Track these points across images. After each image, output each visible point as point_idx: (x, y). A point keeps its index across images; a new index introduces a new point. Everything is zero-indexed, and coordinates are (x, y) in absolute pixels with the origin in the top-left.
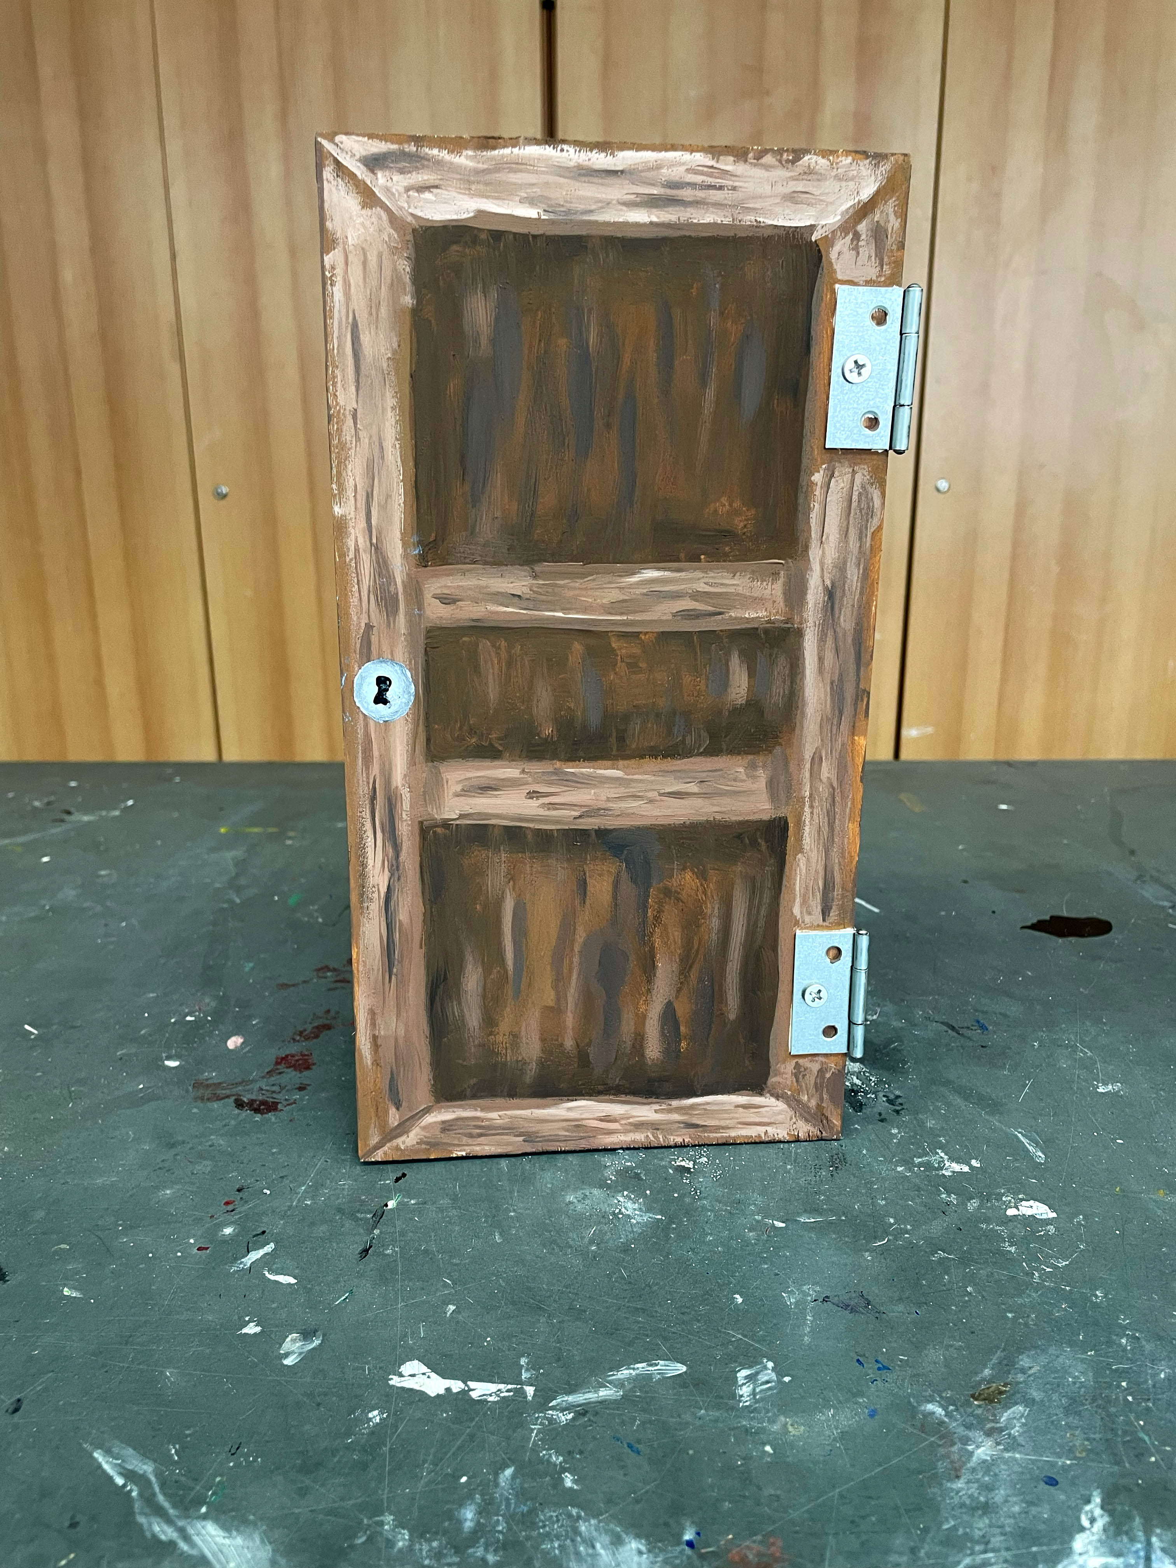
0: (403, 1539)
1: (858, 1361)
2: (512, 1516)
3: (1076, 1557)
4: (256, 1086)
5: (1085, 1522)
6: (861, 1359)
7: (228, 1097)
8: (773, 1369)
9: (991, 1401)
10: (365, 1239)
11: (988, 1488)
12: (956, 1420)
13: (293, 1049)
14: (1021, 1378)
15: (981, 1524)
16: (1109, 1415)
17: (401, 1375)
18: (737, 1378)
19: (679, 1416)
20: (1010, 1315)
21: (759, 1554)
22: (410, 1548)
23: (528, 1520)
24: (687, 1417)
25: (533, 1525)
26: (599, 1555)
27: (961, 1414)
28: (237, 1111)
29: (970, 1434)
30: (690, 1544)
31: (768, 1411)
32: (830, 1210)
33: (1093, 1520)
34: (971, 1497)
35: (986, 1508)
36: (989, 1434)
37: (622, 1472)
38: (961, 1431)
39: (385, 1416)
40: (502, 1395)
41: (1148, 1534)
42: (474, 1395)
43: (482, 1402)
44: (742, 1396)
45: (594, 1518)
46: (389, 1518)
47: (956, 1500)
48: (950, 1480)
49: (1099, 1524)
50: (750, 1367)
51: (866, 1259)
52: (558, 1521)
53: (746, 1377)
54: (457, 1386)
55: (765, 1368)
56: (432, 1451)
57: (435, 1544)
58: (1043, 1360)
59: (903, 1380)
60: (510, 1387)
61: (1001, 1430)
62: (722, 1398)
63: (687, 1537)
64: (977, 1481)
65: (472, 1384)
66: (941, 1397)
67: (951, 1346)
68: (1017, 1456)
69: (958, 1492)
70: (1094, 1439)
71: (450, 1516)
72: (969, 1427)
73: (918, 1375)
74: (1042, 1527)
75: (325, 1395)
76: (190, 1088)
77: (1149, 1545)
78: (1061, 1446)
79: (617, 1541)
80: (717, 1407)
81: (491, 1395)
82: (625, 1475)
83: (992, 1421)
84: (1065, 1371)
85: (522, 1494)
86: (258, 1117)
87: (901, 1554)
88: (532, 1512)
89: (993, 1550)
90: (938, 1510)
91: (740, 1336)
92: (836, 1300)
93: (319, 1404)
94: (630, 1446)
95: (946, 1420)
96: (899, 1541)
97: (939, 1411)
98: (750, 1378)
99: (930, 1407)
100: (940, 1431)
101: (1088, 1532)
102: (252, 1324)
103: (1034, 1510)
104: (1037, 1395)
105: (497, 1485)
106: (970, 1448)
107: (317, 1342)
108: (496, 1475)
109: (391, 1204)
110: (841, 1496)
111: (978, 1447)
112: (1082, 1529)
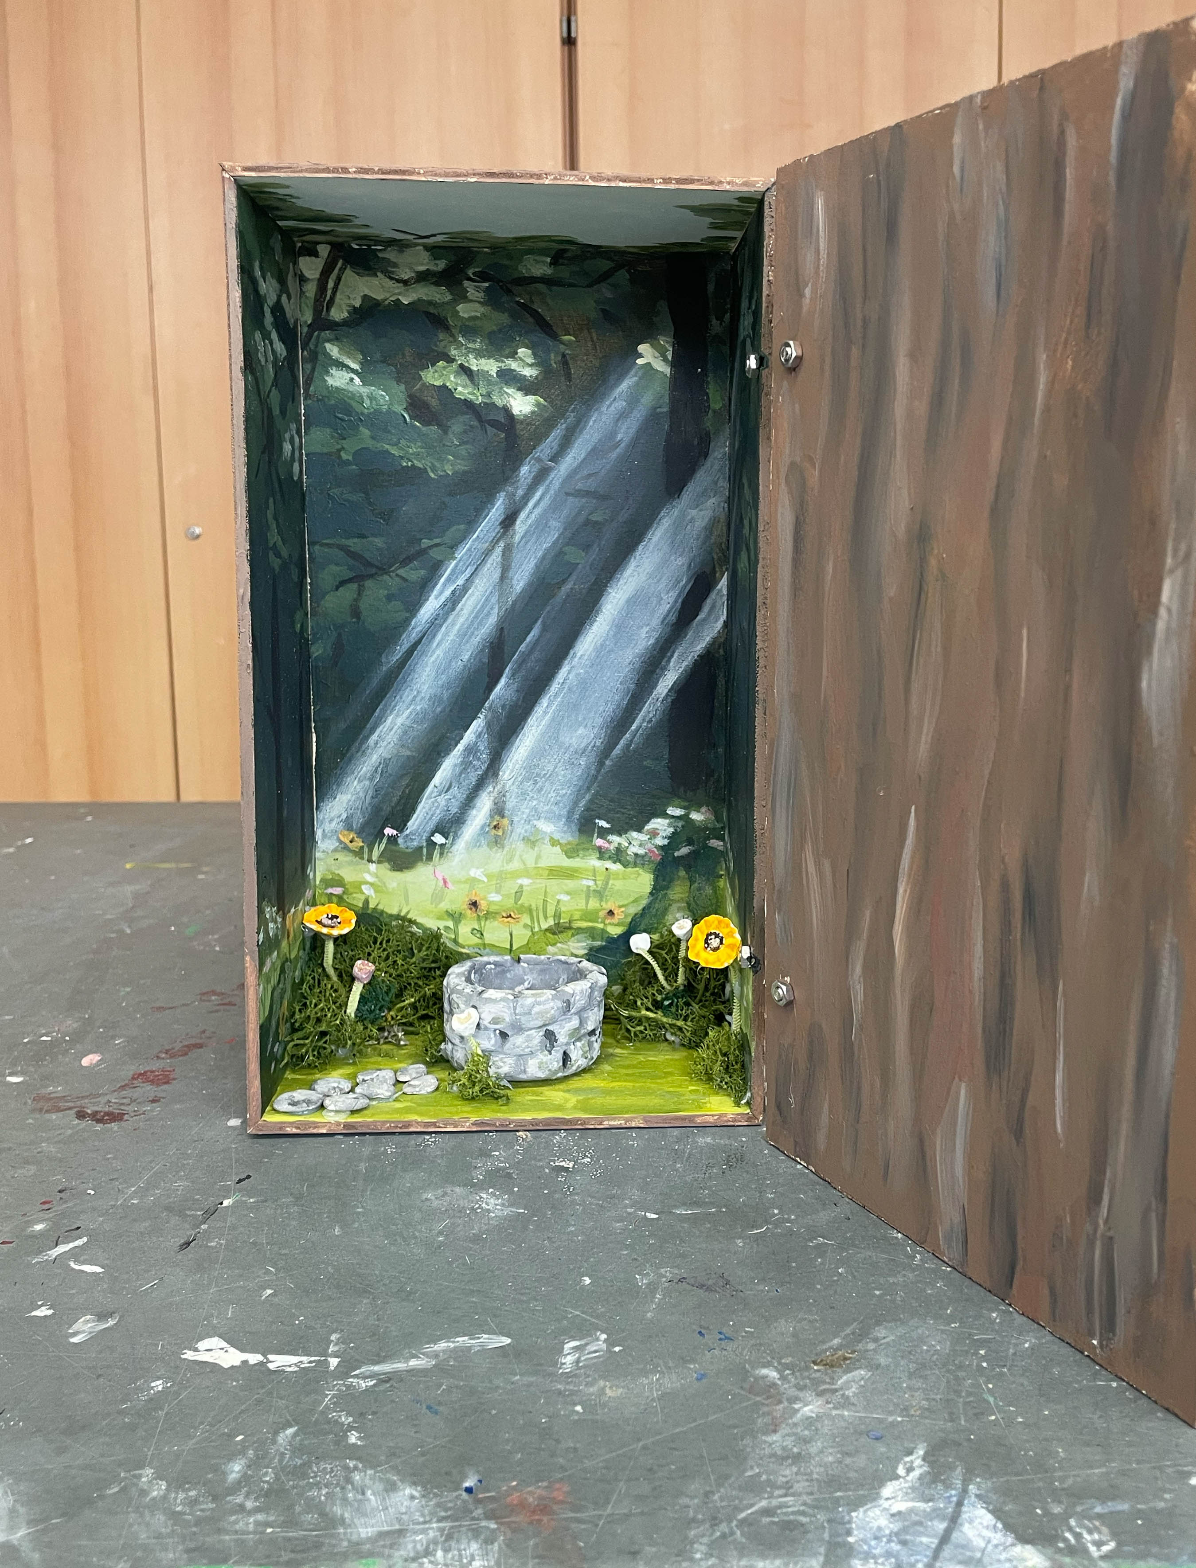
0: (159, 1489)
1: (700, 1333)
2: (283, 1469)
3: (882, 1502)
4: (103, 1100)
5: (901, 1471)
6: (703, 1332)
7: (70, 1108)
8: (605, 1341)
9: (832, 1366)
10: (188, 1233)
11: (806, 1441)
12: (789, 1382)
13: (156, 1065)
14: (871, 1346)
15: (788, 1472)
16: (957, 1378)
17: (196, 1350)
18: (563, 1348)
19: (491, 1382)
20: (877, 1293)
21: (541, 1498)
22: (165, 1498)
23: (301, 1472)
24: (499, 1382)
25: (305, 1476)
26: (369, 1500)
27: (796, 1378)
28: (76, 1122)
29: (801, 1395)
30: (469, 1490)
31: (588, 1376)
32: (711, 1203)
33: (909, 1470)
34: (784, 1449)
35: (797, 1458)
36: (820, 1394)
37: (414, 1430)
38: (793, 1392)
39: (169, 1385)
40: (302, 1366)
41: (966, 1482)
42: (271, 1366)
43: (279, 1372)
44: (564, 1364)
45: (371, 1468)
46: (149, 1471)
47: (767, 1451)
48: (766, 1433)
49: (916, 1473)
50: (579, 1340)
51: (737, 1245)
52: (332, 1471)
53: (573, 1348)
54: (254, 1358)
55: (598, 1339)
56: (212, 1414)
57: (192, 1493)
58: (901, 1331)
59: (743, 1349)
60: (313, 1359)
61: (836, 1390)
62: (541, 1365)
63: (467, 1484)
64: (795, 1434)
65: (271, 1357)
66: (780, 1363)
67: (805, 1319)
68: (846, 1413)
69: (770, 1445)
70: (934, 1399)
71: (216, 1469)
72: (801, 1388)
73: (761, 1345)
74: (852, 1474)
75: (108, 1367)
76: (30, 1102)
77: (965, 1491)
78: (896, 1405)
79: (391, 1487)
80: (535, 1373)
81: (290, 1366)
82: (416, 1432)
83: (829, 1383)
84: (922, 1340)
85: (297, 1450)
86: (99, 1127)
87: (692, 1498)
88: (307, 1465)
89: (793, 1495)
90: (745, 1459)
91: (578, 1313)
92: (692, 1281)
93: (99, 1376)
94: (429, 1408)
95: (779, 1382)
96: (694, 1486)
97: (773, 1374)
98: (576, 1349)
99: (764, 1371)
100: (769, 1391)
101: (901, 1480)
102: (43, 1308)
103: (848, 1460)
104: (883, 1361)
105: (274, 1442)
106: (796, 1406)
107: (111, 1322)
108: (276, 1433)
109: (226, 1203)
110: (645, 1448)
111: (806, 1405)
112: (897, 1477)
